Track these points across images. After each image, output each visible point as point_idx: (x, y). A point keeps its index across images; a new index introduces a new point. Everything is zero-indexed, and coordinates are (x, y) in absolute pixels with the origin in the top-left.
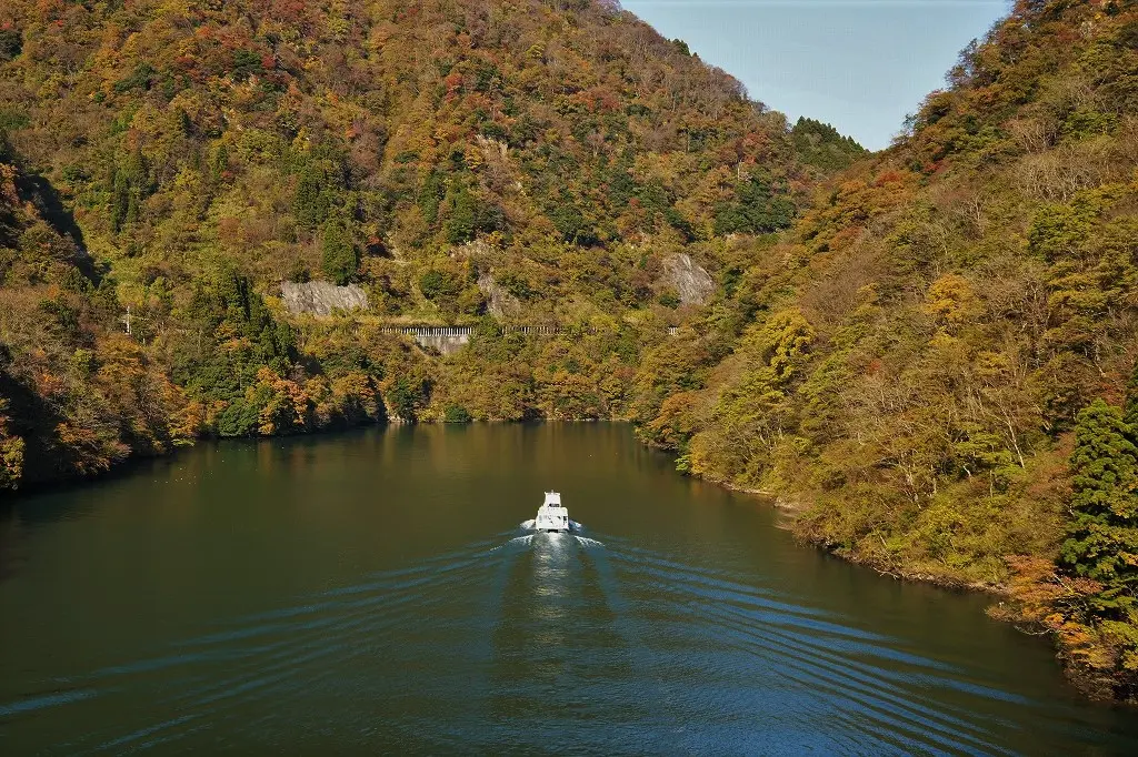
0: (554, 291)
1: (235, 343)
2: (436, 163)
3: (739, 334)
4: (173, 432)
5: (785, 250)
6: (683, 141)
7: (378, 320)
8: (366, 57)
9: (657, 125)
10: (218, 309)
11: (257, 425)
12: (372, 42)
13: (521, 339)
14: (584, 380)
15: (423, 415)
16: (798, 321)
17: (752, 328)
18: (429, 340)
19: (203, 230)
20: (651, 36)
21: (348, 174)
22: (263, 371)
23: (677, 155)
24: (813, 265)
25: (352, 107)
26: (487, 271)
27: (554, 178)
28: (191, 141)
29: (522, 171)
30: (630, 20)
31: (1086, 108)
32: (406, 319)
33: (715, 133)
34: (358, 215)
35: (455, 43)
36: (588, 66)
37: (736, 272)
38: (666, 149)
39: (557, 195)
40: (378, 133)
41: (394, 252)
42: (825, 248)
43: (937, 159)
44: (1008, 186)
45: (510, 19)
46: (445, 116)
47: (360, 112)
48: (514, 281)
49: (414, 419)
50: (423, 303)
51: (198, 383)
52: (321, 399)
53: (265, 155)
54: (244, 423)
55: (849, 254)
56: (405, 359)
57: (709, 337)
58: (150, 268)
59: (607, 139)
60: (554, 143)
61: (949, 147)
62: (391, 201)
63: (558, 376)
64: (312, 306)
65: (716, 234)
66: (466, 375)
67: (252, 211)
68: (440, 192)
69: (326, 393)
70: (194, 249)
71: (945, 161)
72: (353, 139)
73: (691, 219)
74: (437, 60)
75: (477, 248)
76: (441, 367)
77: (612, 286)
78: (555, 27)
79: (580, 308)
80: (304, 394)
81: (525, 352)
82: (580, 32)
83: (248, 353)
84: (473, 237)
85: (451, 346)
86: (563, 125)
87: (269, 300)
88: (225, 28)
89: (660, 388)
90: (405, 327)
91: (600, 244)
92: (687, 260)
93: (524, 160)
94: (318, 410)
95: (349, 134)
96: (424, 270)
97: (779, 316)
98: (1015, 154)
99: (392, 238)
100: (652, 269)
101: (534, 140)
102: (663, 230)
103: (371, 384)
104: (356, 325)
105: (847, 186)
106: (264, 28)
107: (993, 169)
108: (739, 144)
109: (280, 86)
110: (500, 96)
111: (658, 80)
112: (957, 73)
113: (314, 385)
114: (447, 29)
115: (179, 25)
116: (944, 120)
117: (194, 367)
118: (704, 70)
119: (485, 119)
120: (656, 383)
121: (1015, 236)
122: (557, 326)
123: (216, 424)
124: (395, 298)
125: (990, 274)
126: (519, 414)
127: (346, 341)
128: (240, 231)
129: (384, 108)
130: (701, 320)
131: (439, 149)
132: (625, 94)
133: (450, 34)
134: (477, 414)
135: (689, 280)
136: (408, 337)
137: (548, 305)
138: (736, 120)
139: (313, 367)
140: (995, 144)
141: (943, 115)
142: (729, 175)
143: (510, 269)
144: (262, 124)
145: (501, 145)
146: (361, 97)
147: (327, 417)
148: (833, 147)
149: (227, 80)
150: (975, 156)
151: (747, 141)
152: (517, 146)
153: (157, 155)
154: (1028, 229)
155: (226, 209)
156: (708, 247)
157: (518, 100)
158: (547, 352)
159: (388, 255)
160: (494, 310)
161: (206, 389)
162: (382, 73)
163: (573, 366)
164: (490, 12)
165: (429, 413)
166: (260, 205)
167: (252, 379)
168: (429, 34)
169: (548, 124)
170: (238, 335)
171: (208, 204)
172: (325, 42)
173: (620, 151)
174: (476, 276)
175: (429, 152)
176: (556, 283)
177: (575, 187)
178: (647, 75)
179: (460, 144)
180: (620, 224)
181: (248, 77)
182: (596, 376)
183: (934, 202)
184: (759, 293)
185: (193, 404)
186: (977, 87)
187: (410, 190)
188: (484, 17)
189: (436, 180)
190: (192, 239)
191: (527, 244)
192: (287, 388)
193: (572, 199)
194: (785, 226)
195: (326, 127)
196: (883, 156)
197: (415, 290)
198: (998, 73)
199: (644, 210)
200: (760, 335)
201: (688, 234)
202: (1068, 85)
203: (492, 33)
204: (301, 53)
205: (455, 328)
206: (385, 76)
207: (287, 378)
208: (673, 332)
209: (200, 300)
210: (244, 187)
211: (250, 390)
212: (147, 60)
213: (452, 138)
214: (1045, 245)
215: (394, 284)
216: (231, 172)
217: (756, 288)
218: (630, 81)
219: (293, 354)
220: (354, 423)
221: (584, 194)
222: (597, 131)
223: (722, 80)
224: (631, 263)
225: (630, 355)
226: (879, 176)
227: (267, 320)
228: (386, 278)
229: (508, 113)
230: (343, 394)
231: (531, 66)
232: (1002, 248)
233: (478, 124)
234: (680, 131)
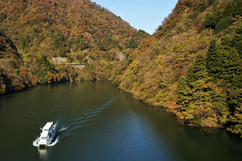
0: (99, 58)
1: (44, 68)
2: (78, 37)
3: (128, 65)
4: (33, 83)
5: (136, 51)
6: (120, 33)
7: (69, 63)
8: (66, 19)
9: (116, 30)
10: (41, 62)
11: (47, 82)
12: (68, 16)
13: (93, 66)
14: (104, 73)
15: (76, 79)
16: (137, 63)
17: (130, 64)
18: (77, 67)
19: (38, 48)
20: (115, 16)
21: (63, 39)
22: (49, 72)
23: (119, 35)
24: (140, 54)
25: (64, 27)
26: (87, 55)
27: (98, 39)
28: (36, 33)
29: (93, 38)
30: (111, 13)
31: (183, 28)
32: (73, 63)
33: (125, 32)
34: (65, 46)
35: (82, 17)
36: (104, 21)
37: (128, 55)
38: (117, 35)
39: (99, 42)
40: (68, 32)
41: (71, 52)
42: (142, 51)
43: (160, 36)
44: (170, 41)
45: (91, 13)
46: (80, 29)
47: (65, 28)
48: (92, 57)
49: (75, 80)
50: (76, 61)
51: (37, 75)
52: (59, 77)
53: (49, 35)
54: (45, 81)
55: (146, 52)
56: (73, 70)
57: (124, 66)
58: (29, 55)
59: (107, 33)
60: (98, 33)
61: (162, 34)
62: (71, 43)
63: (99, 73)
64: (57, 61)
65: (126, 49)
66: (84, 73)
67: (47, 45)
68: (79, 41)
69: (60, 76)
70: (37, 52)
71: (161, 36)
72: (64, 33)
73: (121, 46)
74: (79, 19)
75: (85, 51)
76: (79, 71)
77: (108, 57)
78: (98, 14)
79: (103, 61)
80: (56, 76)
81: (94, 69)
82: (103, 15)
83: (46, 69)
84: (85, 49)
85: (81, 68)
86: (100, 30)
87: (50, 60)
88: (42, 14)
89: (116, 74)
90: (73, 65)
91: (106, 50)
92: (121, 53)
93: (93, 36)
94: (58, 79)
95: (63, 32)
96: (76, 55)
97: (134, 62)
98: (172, 35)
99: (71, 50)
100: (115, 55)
101: (95, 33)
102: (117, 48)
103: (67, 74)
104: (65, 64)
105: (146, 41)
106: (49, 14)
107: (169, 38)
108: (129, 34)
109: (52, 24)
110: (89, 25)
111: (116, 23)
112: (163, 22)
113: (57, 75)
114: (80, 14)
115: (34, 13)
116: (161, 30)
117: (36, 72)
118: (123, 21)
119: (87, 29)
120: (115, 74)
121: (171, 49)
122: (99, 64)
123: (40, 82)
124: (71, 60)
125: (167, 55)
126: (93, 79)
127: (63, 67)
128: (45, 48)
129: (70, 27)
130: (122, 63)
131: (79, 35)
132: (110, 25)
133: (81, 15)
134: (85, 79)
135: (121, 56)
136: (74, 66)
137: (97, 61)
138: (129, 30)
139: (57, 72)
140: (169, 34)
141: (161, 29)
142: (128, 39)
143: (91, 55)
144: (49, 30)
145: (89, 34)
146: (66, 26)
147: (60, 80)
148: (145, 34)
149: (42, 23)
150: (166, 36)
151: (131, 33)
152: (92, 34)
153: (30, 35)
154: (173, 48)
155: (42, 45)
156: (124, 51)
157: (92, 26)
158: (97, 68)
159: (70, 52)
160: (88, 62)
161: (39, 76)
162: (69, 21)
163: (102, 71)
164: (88, 11)
165: (77, 79)
166: (48, 44)
167: (46, 74)
168: (77, 15)
169: (97, 30)
170: (44, 66)
171: (39, 44)
172: (59, 16)
173: (109, 35)
174: (85, 56)
175: (77, 35)
176: (99, 57)
177: (102, 41)
178: (114, 22)
179: (82, 34)
180: (109, 47)
181: (46, 22)
182: (105, 73)
183: (159, 43)
184: (132, 58)
185: (36, 78)
186: (166, 24)
187: (74, 41)
188: (86, 12)
189: (78, 40)
190: (37, 50)
191: (94, 50)
192: (53, 75)
193: (101, 43)
194: (137, 47)
195: (60, 31)
196: (152, 36)
197: (75, 58)
198: (170, 22)
199: (113, 45)
200: (132, 65)
201: (121, 49)
202: (180, 24)
203: (88, 15)
204: (55, 18)
205: (82, 65)
206: (70, 22)
207: (53, 73)
208: (118, 65)
209: (38, 60)
210: (46, 41)
211: (46, 76)
212: (29, 19)
213: (81, 33)
214: (176, 50)
215: (71, 57)
216: (43, 38)
217: (131, 58)
218: (111, 23)
219: (54, 69)
220: (64, 81)
221: (103, 42)
222: (106, 31)
223: (126, 23)
224: (111, 53)
225: (111, 69)
226: (151, 39)
227: (49, 64)
228: (70, 56)
229: (91, 28)
230: (62, 76)
231: (94, 20)
232: (169, 51)
233: (86, 30)
234: (119, 31)
